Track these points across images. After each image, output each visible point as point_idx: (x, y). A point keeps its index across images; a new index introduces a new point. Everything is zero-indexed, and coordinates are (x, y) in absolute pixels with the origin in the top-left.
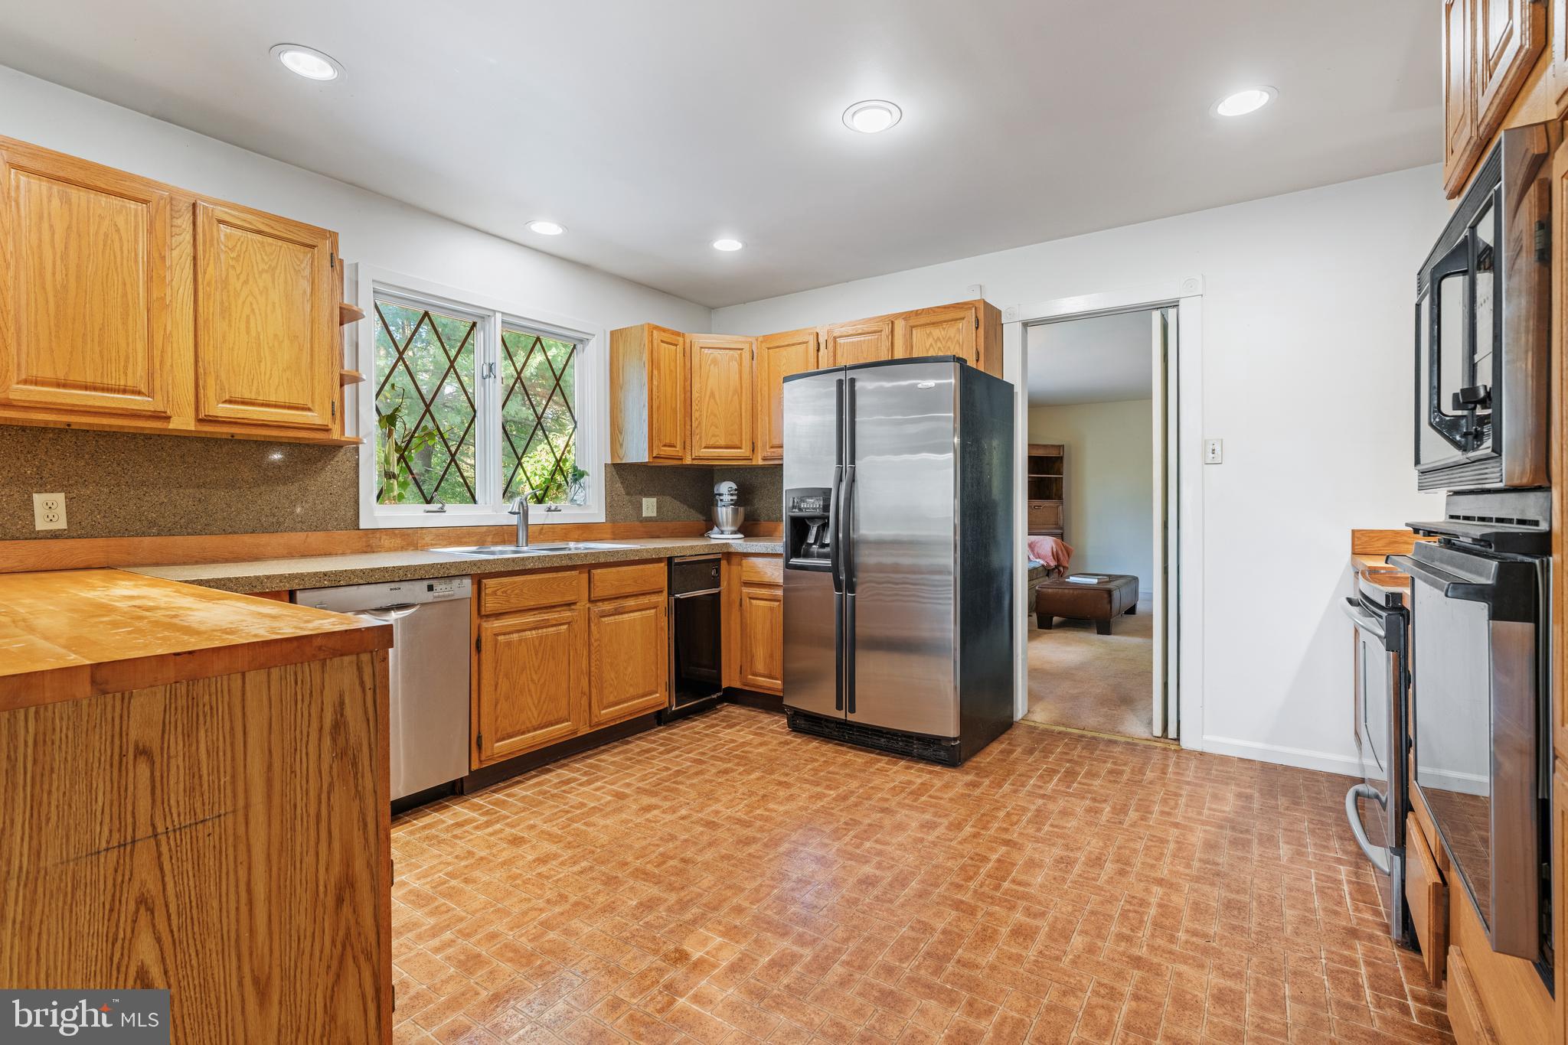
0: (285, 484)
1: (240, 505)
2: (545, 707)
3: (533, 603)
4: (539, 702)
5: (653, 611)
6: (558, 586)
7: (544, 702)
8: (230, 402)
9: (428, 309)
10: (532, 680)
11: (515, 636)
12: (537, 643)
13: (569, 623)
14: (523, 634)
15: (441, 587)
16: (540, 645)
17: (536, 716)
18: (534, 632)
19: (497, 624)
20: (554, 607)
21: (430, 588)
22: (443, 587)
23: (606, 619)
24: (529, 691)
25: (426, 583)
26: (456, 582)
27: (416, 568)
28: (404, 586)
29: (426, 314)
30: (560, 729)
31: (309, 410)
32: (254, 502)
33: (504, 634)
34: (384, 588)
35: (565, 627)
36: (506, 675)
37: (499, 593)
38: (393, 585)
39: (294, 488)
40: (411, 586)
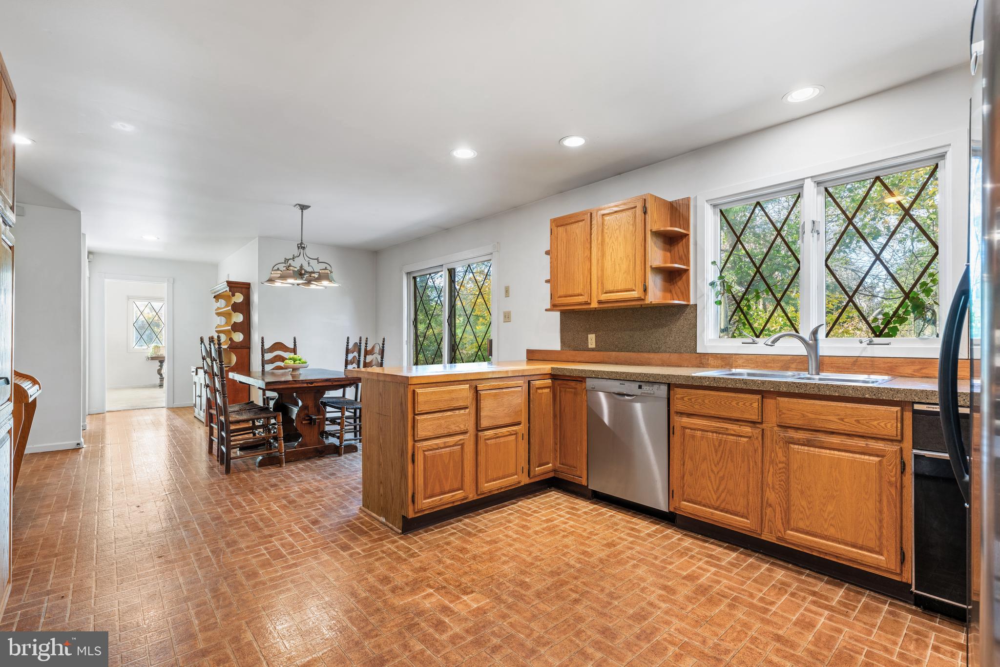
0: (662, 328)
1: (644, 339)
2: (723, 495)
3: (713, 413)
4: (718, 489)
5: (877, 459)
6: (737, 404)
7: (723, 492)
8: (606, 293)
9: (758, 200)
10: (712, 471)
11: (699, 433)
12: (717, 444)
13: (750, 437)
14: (706, 433)
15: (646, 387)
16: (719, 446)
17: (715, 499)
18: (715, 434)
19: (685, 420)
20: (738, 420)
21: (640, 387)
22: (648, 388)
23: (796, 447)
24: (709, 477)
25: (637, 384)
26: (656, 387)
27: (632, 374)
28: (627, 384)
29: (758, 203)
30: (736, 521)
31: (634, 290)
32: (650, 337)
33: (691, 429)
34: (617, 383)
35: (745, 440)
36: (691, 458)
37: (686, 399)
38: (621, 382)
39: (666, 329)
40: (630, 384)
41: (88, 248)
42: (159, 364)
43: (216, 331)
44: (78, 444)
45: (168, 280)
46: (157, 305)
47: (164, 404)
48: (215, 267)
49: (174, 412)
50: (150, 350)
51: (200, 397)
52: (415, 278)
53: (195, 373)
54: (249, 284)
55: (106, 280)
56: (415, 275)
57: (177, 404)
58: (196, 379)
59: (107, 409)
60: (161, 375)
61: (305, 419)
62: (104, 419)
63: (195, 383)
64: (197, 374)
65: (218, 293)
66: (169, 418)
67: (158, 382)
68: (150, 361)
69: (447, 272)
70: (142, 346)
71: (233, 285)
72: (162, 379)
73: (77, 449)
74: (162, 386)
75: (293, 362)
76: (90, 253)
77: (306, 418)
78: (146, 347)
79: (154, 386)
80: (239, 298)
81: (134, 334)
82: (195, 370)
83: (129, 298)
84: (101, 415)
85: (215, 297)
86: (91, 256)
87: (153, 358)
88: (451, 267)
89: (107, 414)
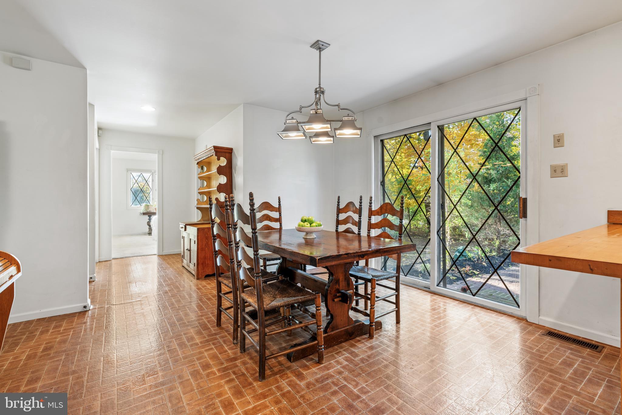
41: (98, 123)
42: (148, 218)
43: (199, 193)
44: (85, 307)
45: (158, 152)
46: (146, 175)
47: (155, 251)
48: (192, 141)
49: (164, 260)
50: (142, 208)
51: (190, 250)
52: (382, 141)
53: (184, 229)
54: (231, 150)
55: (112, 152)
56: (382, 138)
57: (166, 252)
58: (184, 234)
59: (113, 256)
60: (150, 226)
61: (336, 297)
62: (110, 267)
63: (183, 238)
64: (185, 230)
65: (200, 160)
66: (160, 265)
67: (147, 230)
68: (142, 215)
69: (437, 129)
70: (136, 205)
71: (219, 150)
72: (150, 229)
73: (84, 312)
74: (151, 233)
75: (309, 225)
76: (99, 129)
77: (338, 295)
78: (139, 206)
79: (145, 234)
80: (223, 162)
81: (131, 196)
82: (184, 226)
83: (128, 170)
84: (109, 262)
85: (198, 163)
86: (100, 132)
87: (144, 214)
88: (440, 123)
89: (113, 261)
